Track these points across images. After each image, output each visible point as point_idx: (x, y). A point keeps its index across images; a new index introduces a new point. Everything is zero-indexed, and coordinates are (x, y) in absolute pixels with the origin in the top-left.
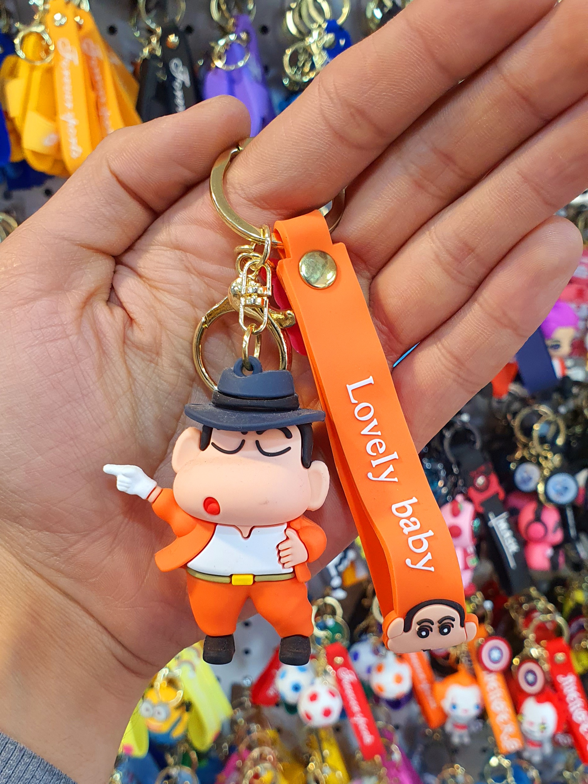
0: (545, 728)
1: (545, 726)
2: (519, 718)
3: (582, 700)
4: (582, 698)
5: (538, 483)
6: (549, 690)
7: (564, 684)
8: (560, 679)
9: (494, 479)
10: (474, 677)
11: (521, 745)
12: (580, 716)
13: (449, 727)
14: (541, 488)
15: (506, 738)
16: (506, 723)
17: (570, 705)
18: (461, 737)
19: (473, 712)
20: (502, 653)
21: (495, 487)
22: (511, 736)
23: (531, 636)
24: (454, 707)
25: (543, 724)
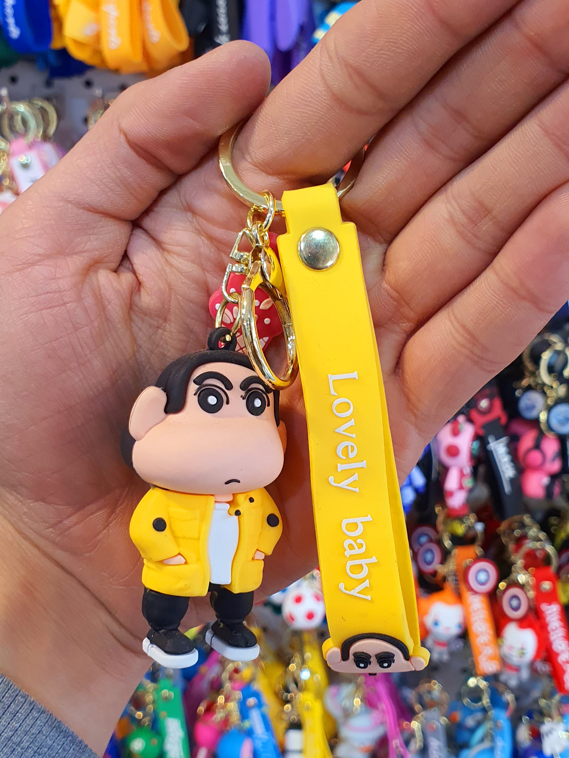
0: (523, 654)
1: (524, 651)
2: (499, 641)
3: (565, 630)
4: (564, 628)
5: (541, 411)
6: (532, 616)
7: (547, 612)
8: (544, 607)
9: (498, 404)
10: (459, 597)
11: (499, 668)
12: (560, 645)
13: (429, 643)
14: (543, 417)
15: (484, 659)
16: (486, 645)
17: (552, 633)
18: (441, 654)
19: (455, 630)
20: (488, 576)
21: (498, 411)
22: (491, 658)
23: (520, 562)
24: (436, 623)
25: (522, 649)
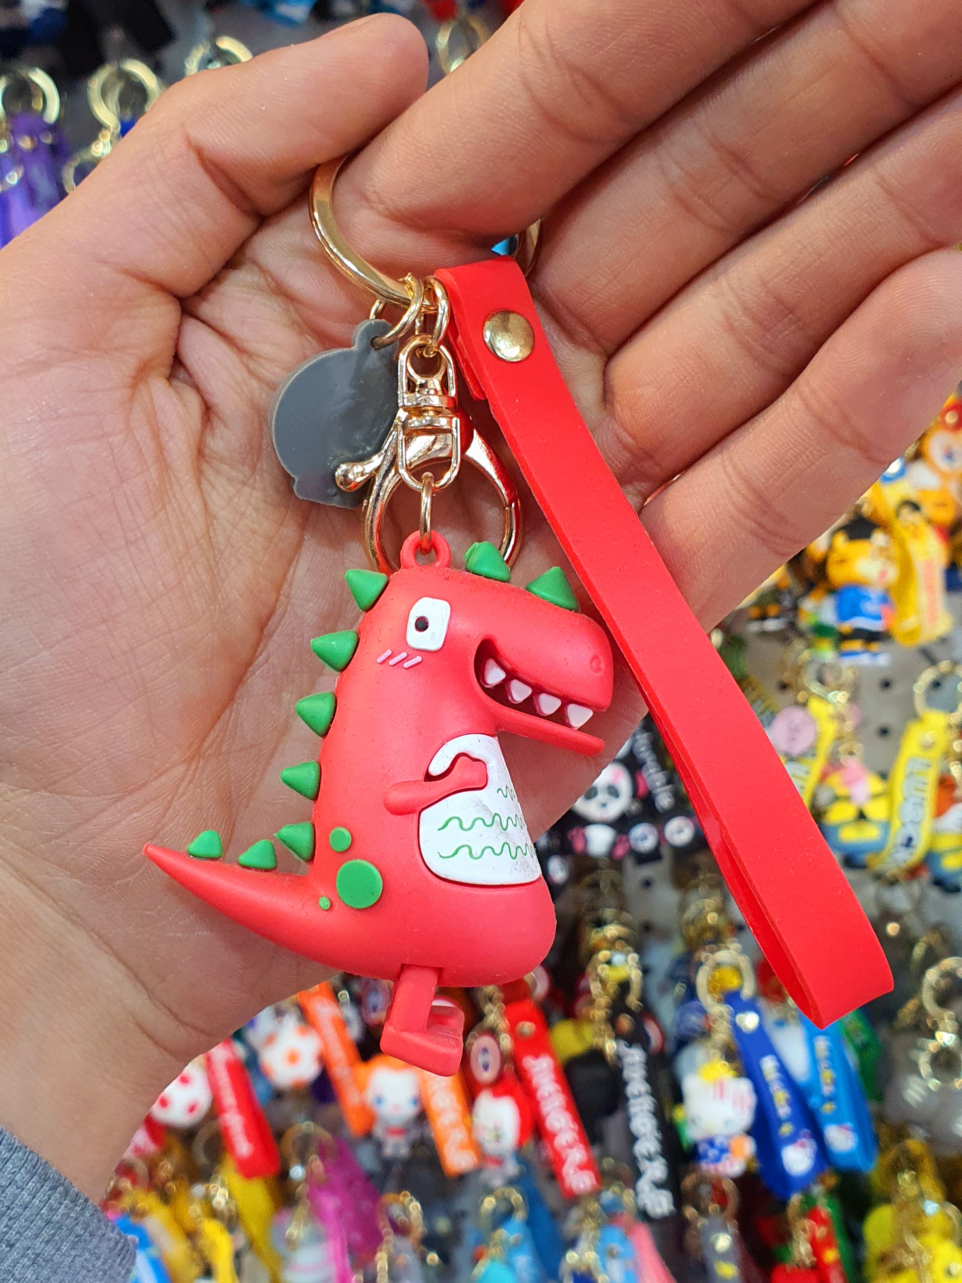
0: (501, 1137)
1: (501, 1133)
2: (471, 1119)
3: (565, 1097)
4: (563, 1092)
6: (511, 1078)
7: (534, 1071)
8: (528, 1062)
11: (476, 1159)
12: (559, 1121)
13: (378, 1131)
15: (453, 1149)
16: (453, 1126)
17: (543, 1103)
18: (396, 1147)
19: (408, 1110)
22: (462, 1147)
24: (379, 1100)
25: (496, 1128)
